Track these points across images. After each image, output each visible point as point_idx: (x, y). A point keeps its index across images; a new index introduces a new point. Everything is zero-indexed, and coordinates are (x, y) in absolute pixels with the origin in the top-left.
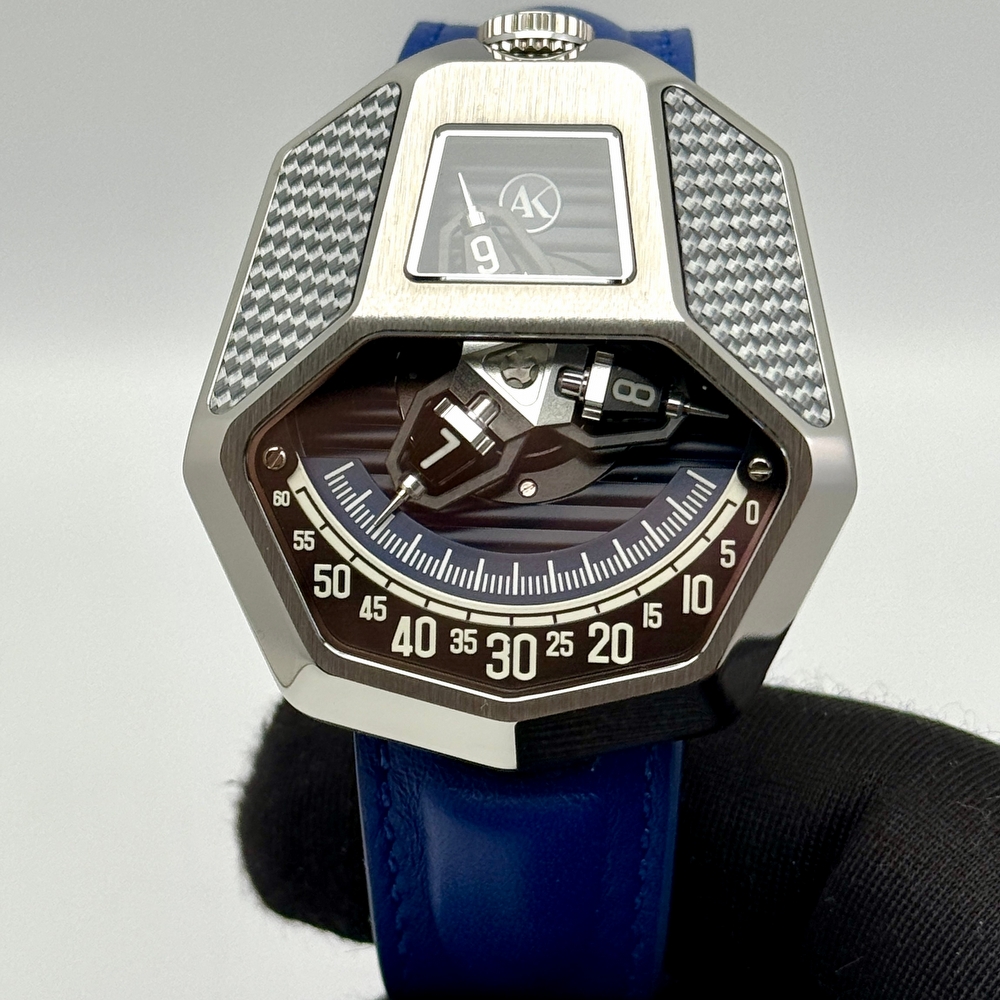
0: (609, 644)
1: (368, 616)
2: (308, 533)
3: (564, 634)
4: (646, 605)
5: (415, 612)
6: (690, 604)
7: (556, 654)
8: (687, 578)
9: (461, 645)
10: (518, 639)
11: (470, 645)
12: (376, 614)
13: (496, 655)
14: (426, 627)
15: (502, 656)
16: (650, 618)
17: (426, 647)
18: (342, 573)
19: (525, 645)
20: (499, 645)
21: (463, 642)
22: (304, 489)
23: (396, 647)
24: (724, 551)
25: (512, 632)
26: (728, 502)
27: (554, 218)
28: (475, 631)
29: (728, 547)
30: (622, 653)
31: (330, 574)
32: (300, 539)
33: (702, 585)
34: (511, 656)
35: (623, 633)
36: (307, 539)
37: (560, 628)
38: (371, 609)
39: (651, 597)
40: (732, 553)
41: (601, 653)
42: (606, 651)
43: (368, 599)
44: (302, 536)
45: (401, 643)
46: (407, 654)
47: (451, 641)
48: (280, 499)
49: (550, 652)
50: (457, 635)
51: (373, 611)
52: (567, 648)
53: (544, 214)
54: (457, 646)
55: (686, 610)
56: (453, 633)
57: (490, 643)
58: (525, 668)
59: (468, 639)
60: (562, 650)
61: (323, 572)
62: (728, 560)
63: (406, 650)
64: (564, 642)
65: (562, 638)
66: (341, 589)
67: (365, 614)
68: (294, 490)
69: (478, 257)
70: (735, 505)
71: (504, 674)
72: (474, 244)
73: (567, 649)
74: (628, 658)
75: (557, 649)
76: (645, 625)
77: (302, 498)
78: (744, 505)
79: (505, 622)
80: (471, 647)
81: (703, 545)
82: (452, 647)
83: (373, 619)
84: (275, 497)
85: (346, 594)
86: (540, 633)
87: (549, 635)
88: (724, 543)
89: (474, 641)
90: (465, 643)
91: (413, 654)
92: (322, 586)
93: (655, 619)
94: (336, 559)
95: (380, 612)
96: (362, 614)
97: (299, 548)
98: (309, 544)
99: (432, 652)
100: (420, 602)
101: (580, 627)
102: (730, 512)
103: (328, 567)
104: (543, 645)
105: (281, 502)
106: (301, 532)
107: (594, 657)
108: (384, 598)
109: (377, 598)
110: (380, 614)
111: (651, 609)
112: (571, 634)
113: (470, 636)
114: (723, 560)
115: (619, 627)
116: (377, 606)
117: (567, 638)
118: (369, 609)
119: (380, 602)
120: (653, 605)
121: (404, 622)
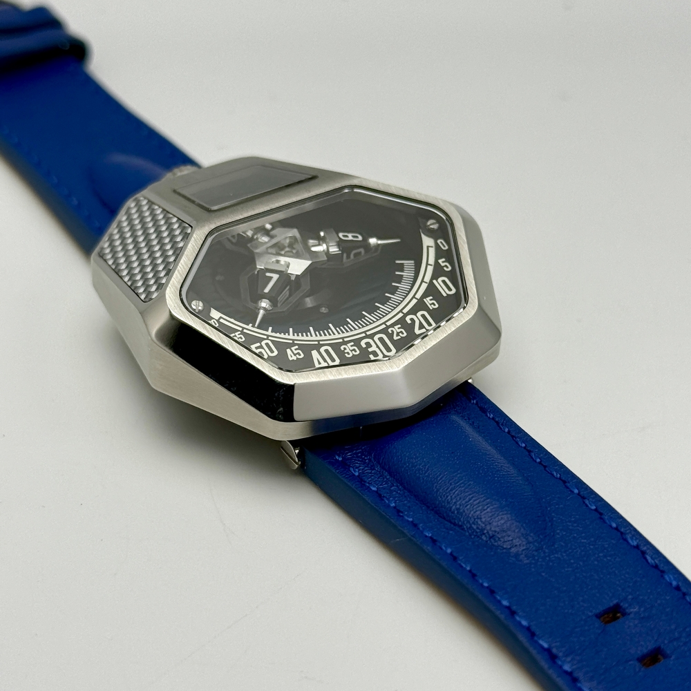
0: (420, 323)
1: (294, 358)
2: (237, 334)
3: (396, 327)
4: (424, 300)
5: (317, 347)
6: (444, 292)
7: (399, 337)
8: (434, 281)
9: (350, 352)
10: (376, 338)
11: (355, 350)
12: (297, 356)
13: (370, 350)
14: (327, 351)
15: (374, 348)
16: (431, 304)
17: (333, 360)
18: (267, 344)
19: (381, 340)
20: (368, 345)
22: (221, 318)
23: (318, 366)
24: (443, 264)
25: (370, 337)
26: (428, 247)
28: (352, 343)
29: (443, 262)
30: (429, 324)
31: (261, 347)
32: (235, 337)
33: (444, 282)
34: (378, 347)
35: (423, 316)
36: (238, 336)
37: (393, 325)
39: (425, 296)
40: (447, 264)
41: (420, 329)
42: (422, 326)
43: (288, 351)
45: (320, 363)
47: (344, 353)
48: (212, 324)
49: (395, 338)
50: (345, 349)
51: (295, 355)
54: (348, 353)
55: (445, 295)
56: (342, 348)
57: (364, 346)
58: (389, 350)
59: (352, 348)
60: (400, 334)
61: (257, 348)
62: (447, 267)
63: (324, 365)
64: (399, 331)
65: (397, 329)
66: (272, 351)
67: (292, 357)
68: (216, 318)
70: (432, 247)
73: (402, 333)
74: (434, 325)
75: (398, 335)
76: (431, 308)
77: (223, 321)
78: (437, 244)
79: (363, 335)
81: (431, 268)
82: (346, 355)
83: (297, 358)
85: (276, 353)
86: (384, 331)
87: (390, 331)
88: (440, 261)
89: (355, 348)
90: (351, 351)
92: (261, 354)
93: (434, 304)
94: (260, 340)
95: (299, 354)
96: (291, 359)
98: (241, 338)
99: (337, 361)
100: (315, 343)
101: (401, 322)
102: (432, 252)
103: (258, 344)
104: (390, 336)
106: (233, 334)
107: (418, 331)
108: (297, 347)
109: (293, 348)
110: (300, 355)
111: (428, 301)
112: (400, 326)
113: (352, 346)
114: (445, 268)
115: (419, 314)
116: (295, 352)
117: (399, 328)
118: (292, 355)
119: (296, 349)
120: (428, 299)
121: (315, 353)
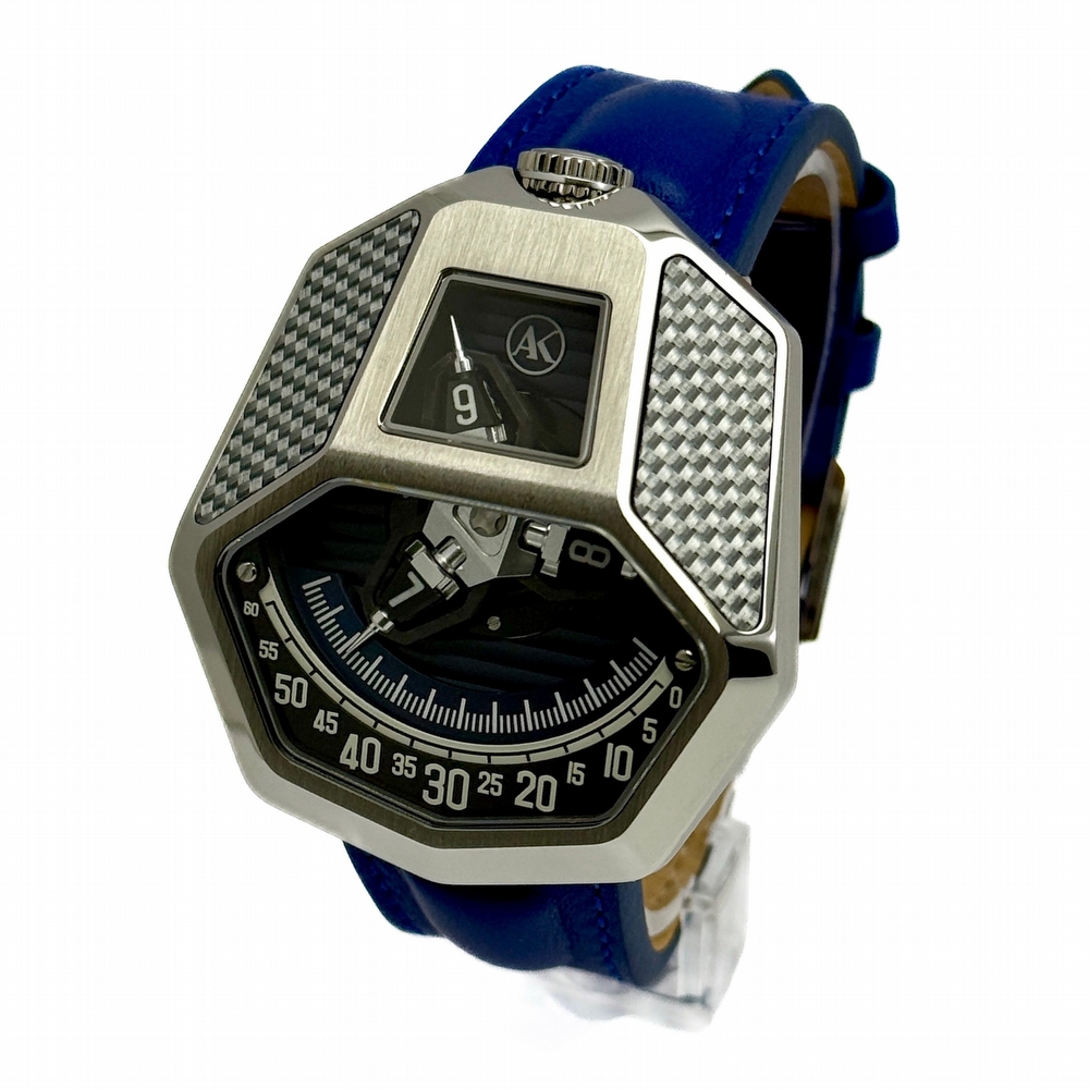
0: (535, 792)
1: (321, 728)
2: (272, 644)
3: (495, 775)
4: (571, 763)
5: (364, 731)
6: (610, 769)
7: (486, 792)
8: (610, 746)
9: (402, 768)
10: (454, 772)
11: (410, 770)
12: (328, 727)
13: (432, 783)
14: (371, 747)
15: (438, 784)
16: (573, 775)
17: (370, 764)
18: (300, 686)
19: (459, 779)
20: (435, 775)
21: (404, 765)
22: (273, 603)
23: (343, 760)
24: (646, 728)
25: (449, 764)
26: (655, 683)
27: (556, 364)
28: (415, 759)
29: (650, 725)
30: (546, 802)
31: (289, 684)
32: (265, 648)
33: (624, 755)
34: (446, 786)
35: (547, 785)
36: (271, 649)
37: (492, 769)
38: (323, 722)
39: (576, 757)
40: (654, 731)
41: (526, 799)
42: (532, 797)
43: (321, 712)
44: (268, 646)
45: (349, 757)
46: (353, 767)
47: (392, 763)
48: (250, 609)
49: (481, 790)
50: (399, 759)
51: (325, 724)
52: (496, 788)
53: (547, 358)
54: (398, 769)
55: (607, 775)
56: (396, 756)
57: (428, 772)
58: (457, 799)
59: (408, 765)
60: (492, 789)
61: (283, 682)
62: (649, 736)
63: (353, 764)
64: (494, 783)
65: (494, 778)
66: (299, 699)
67: (318, 725)
68: (264, 602)
69: (458, 406)
70: (662, 686)
71: (438, 801)
72: (456, 392)
73: (496, 790)
74: (551, 808)
75: (487, 788)
76: (569, 781)
77: (270, 610)
78: (668, 690)
79: (444, 754)
80: (410, 772)
81: (628, 718)
82: (394, 768)
83: (325, 731)
84: (246, 607)
85: (303, 705)
86: (473, 769)
87: (481, 774)
88: (647, 720)
89: (414, 767)
90: (405, 768)
91: (359, 768)
92: (282, 694)
93: (578, 778)
94: (297, 671)
95: (331, 726)
96: (315, 725)
97: (264, 656)
98: (273, 654)
99: (375, 770)
100: (370, 722)
101: (509, 772)
102: (656, 693)
103: (288, 678)
104: (475, 782)
105: (251, 612)
106: (267, 642)
107: (519, 801)
108: (336, 714)
109: (330, 714)
110: (332, 728)
111: (575, 768)
112: (501, 777)
113: (411, 762)
114: (645, 736)
115: (544, 778)
116: (329, 721)
117: (497, 780)
118: (322, 722)
119: (332, 718)
120: (577, 765)
121: (353, 739)
